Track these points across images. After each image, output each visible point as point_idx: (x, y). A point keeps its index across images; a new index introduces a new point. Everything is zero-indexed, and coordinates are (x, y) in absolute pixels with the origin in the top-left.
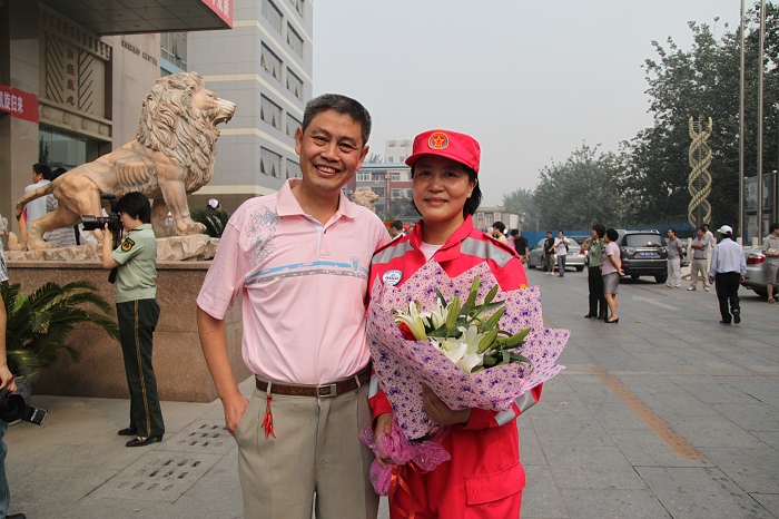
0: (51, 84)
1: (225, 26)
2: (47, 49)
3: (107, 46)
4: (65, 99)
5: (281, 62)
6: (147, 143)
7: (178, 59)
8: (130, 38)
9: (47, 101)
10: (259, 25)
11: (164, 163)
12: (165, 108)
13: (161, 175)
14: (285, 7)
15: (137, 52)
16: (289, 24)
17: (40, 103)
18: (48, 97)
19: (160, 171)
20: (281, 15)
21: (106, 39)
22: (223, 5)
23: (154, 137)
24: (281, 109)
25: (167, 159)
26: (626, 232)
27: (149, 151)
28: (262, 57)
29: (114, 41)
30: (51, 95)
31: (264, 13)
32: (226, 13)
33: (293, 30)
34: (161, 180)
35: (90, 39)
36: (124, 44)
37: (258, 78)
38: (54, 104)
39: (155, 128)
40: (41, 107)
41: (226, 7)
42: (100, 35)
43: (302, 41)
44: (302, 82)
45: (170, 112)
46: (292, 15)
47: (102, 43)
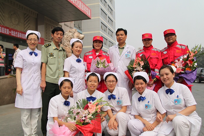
0: (47, 35)
1: (89, 18)
2: (46, 27)
3: (60, 25)
4: (50, 39)
5: (107, 27)
6: (64, 45)
7: (79, 28)
8: (66, 23)
9: (46, 40)
10: (100, 18)
11: (68, 49)
12: (68, 37)
13: (67, 52)
14: (107, 13)
15: (68, 26)
16: (108, 17)
17: (45, 40)
18: (46, 39)
19: (67, 51)
20: (106, 15)
21: (60, 24)
22: (88, 13)
23: (66, 43)
24: (107, 40)
25: (69, 48)
26: (202, 68)
27: (65, 47)
28: (101, 26)
29: (62, 24)
30: (47, 38)
31: (102, 14)
32: (89, 15)
33: (110, 19)
34: (67, 53)
35: (56, 24)
36: (65, 25)
37: (100, 32)
38: (48, 40)
39: (66, 41)
40: (45, 41)
41: (89, 14)
42: (59, 23)
43: (112, 21)
44: (113, 32)
45: (69, 38)
46: (109, 15)
47: (59, 25)
